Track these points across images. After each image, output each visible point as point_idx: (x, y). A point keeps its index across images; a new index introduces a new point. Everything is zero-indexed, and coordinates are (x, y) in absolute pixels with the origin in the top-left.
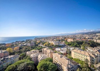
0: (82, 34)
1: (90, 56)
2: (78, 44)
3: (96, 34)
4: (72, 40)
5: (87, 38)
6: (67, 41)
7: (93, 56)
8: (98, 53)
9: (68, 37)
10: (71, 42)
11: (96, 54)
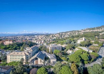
0: (24, 35)
1: (26, 55)
2: (18, 46)
3: (34, 36)
4: (11, 42)
5: (28, 39)
6: (3, 44)
7: (28, 54)
8: (32, 50)
9: (7, 39)
10: (10, 45)
11: (30, 52)
